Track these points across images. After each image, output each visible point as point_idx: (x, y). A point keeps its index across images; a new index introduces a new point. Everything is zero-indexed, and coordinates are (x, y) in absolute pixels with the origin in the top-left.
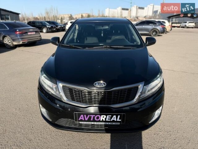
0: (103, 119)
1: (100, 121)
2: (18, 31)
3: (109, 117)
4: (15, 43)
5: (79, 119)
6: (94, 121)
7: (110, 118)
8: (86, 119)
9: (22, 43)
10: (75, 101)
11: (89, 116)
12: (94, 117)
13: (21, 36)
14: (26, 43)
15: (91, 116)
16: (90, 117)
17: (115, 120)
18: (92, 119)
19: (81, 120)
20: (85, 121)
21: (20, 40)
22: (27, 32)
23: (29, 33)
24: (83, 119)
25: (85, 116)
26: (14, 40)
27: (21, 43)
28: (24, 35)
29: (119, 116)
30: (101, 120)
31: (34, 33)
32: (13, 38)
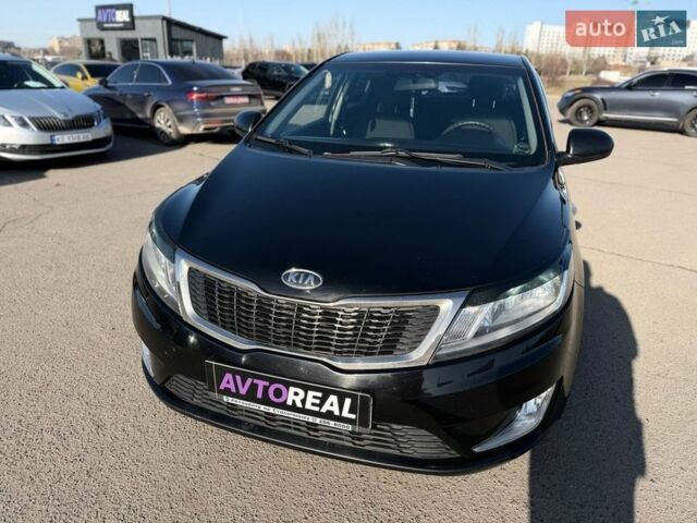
0: (294, 401)
1: (283, 406)
2: (198, 92)
3: (315, 397)
4: (185, 130)
5: (222, 387)
6: (266, 401)
7: (318, 401)
8: (243, 391)
9: (205, 129)
10: (216, 323)
11: (249, 381)
12: (266, 389)
13: (204, 108)
14: (216, 130)
15: (256, 381)
16: (254, 387)
17: (337, 413)
18: (259, 395)
19: (227, 392)
20: (237, 395)
21: (199, 119)
22: (222, 97)
23: (228, 101)
24: (233, 390)
25: (238, 378)
26: (181, 119)
27: (201, 129)
28: (213, 104)
29: (348, 402)
30: (289, 403)
31: (246, 100)
32: (181, 111)
